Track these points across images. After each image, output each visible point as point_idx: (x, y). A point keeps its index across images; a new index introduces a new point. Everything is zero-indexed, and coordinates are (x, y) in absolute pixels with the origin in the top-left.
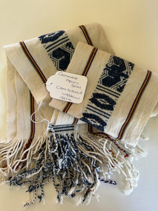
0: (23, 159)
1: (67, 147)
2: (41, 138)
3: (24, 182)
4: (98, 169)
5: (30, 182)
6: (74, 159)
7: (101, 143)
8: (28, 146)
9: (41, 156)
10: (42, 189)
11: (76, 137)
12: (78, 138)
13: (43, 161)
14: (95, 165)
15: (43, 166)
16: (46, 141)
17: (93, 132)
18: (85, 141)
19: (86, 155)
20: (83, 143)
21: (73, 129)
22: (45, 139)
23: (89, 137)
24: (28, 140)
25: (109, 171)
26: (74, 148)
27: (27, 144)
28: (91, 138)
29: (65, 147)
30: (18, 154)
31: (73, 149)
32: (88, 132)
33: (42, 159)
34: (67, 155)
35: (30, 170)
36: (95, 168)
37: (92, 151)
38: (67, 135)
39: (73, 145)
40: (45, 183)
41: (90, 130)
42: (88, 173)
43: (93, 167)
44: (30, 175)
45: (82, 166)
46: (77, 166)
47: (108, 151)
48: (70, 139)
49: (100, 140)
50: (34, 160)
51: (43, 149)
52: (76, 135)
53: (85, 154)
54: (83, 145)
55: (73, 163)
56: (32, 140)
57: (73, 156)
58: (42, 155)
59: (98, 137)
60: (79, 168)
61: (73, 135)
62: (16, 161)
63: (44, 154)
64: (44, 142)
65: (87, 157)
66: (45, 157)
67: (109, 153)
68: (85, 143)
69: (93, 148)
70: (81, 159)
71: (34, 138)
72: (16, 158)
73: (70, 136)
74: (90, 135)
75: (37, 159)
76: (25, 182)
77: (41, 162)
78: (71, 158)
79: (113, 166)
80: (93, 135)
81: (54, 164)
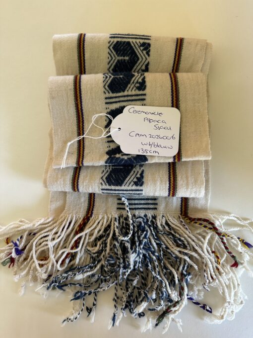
0: (72, 248)
1: (146, 235)
2: (103, 218)
3: (70, 284)
4: (189, 278)
5: (80, 285)
6: (154, 258)
7: (200, 237)
8: (81, 228)
9: (101, 246)
10: (96, 298)
11: (161, 222)
12: (164, 224)
13: (104, 253)
14: (186, 271)
15: (103, 262)
16: (111, 222)
17: (188, 216)
18: (173, 229)
19: (174, 253)
20: (171, 233)
21: (156, 209)
22: (110, 219)
23: (181, 224)
24: (82, 219)
25: (205, 284)
26: (156, 239)
27: (80, 224)
28: (184, 225)
29: (142, 235)
30: (65, 240)
31: (153, 241)
32: (180, 216)
33: (102, 250)
34: (143, 248)
35: (81, 267)
36: (185, 276)
37: (184, 248)
38: (146, 216)
39: (154, 233)
40: (102, 290)
41: (183, 213)
42: (172, 282)
43: (182, 274)
44: (81, 274)
45: (165, 271)
46: (157, 269)
47: (211, 252)
48: (150, 224)
49: (198, 231)
50: (89, 251)
51: (105, 236)
52: (161, 218)
53: (172, 251)
54: (171, 236)
55: (150, 264)
56: (89, 220)
57: (153, 253)
58: (102, 244)
59: (197, 225)
60: (159, 272)
61: (154, 217)
62: (62, 251)
63: (107, 243)
64: (108, 223)
65: (175, 257)
66: (108, 249)
67: (211, 254)
68: (173, 233)
69: (186, 243)
70: (164, 259)
71: (93, 216)
72: (62, 246)
73: (151, 219)
74: (183, 221)
75: (94, 250)
76: (72, 284)
77: (100, 255)
78: (149, 254)
79: (212, 277)
80: (188, 221)
81: (122, 261)
